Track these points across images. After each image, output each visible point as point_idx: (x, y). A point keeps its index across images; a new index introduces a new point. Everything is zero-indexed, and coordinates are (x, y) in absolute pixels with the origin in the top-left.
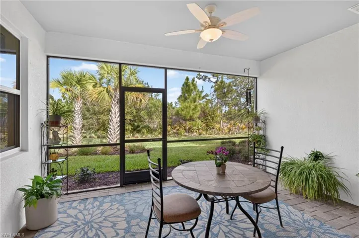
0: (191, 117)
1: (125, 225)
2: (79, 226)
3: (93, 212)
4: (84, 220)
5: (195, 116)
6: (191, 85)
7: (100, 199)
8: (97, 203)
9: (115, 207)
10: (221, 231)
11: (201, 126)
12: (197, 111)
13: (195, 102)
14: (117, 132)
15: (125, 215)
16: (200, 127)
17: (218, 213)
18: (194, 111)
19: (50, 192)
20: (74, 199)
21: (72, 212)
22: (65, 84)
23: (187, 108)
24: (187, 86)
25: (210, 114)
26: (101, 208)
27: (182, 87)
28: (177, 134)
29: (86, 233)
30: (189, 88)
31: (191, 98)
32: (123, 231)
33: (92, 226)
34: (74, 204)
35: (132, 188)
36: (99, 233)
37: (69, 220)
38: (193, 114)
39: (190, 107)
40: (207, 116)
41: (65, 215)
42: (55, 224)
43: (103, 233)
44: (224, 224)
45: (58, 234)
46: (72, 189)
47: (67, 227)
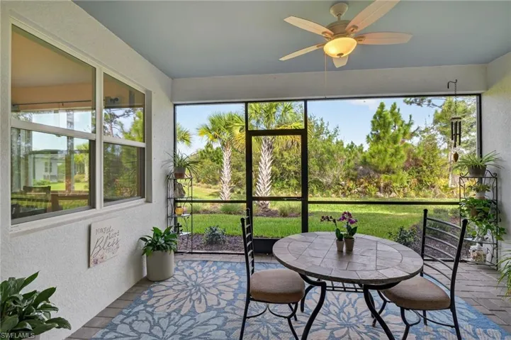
0: (387, 166)
1: (230, 296)
2: (188, 287)
3: (207, 276)
4: (195, 282)
5: (395, 165)
6: (389, 116)
7: (219, 264)
8: (215, 268)
9: (230, 275)
10: (347, 336)
11: (408, 182)
12: (399, 157)
13: (395, 142)
14: (268, 187)
15: (236, 287)
16: (406, 184)
17: (359, 313)
18: (394, 158)
19: (164, 245)
20: (195, 259)
21: (188, 272)
22: (214, 129)
23: (380, 152)
24: (380, 117)
25: (426, 161)
26: (216, 273)
27: (372, 119)
28: (365, 194)
29: (191, 295)
30: (384, 121)
31: (387, 137)
32: (226, 302)
33: (199, 290)
34: (194, 265)
35: (260, 258)
36: (203, 298)
37: (182, 279)
38: (392, 162)
39: (386, 151)
40: (419, 166)
41: (181, 273)
42: (170, 280)
43: (205, 299)
44: (358, 329)
45: (168, 289)
46: (198, 249)
47: (178, 284)
